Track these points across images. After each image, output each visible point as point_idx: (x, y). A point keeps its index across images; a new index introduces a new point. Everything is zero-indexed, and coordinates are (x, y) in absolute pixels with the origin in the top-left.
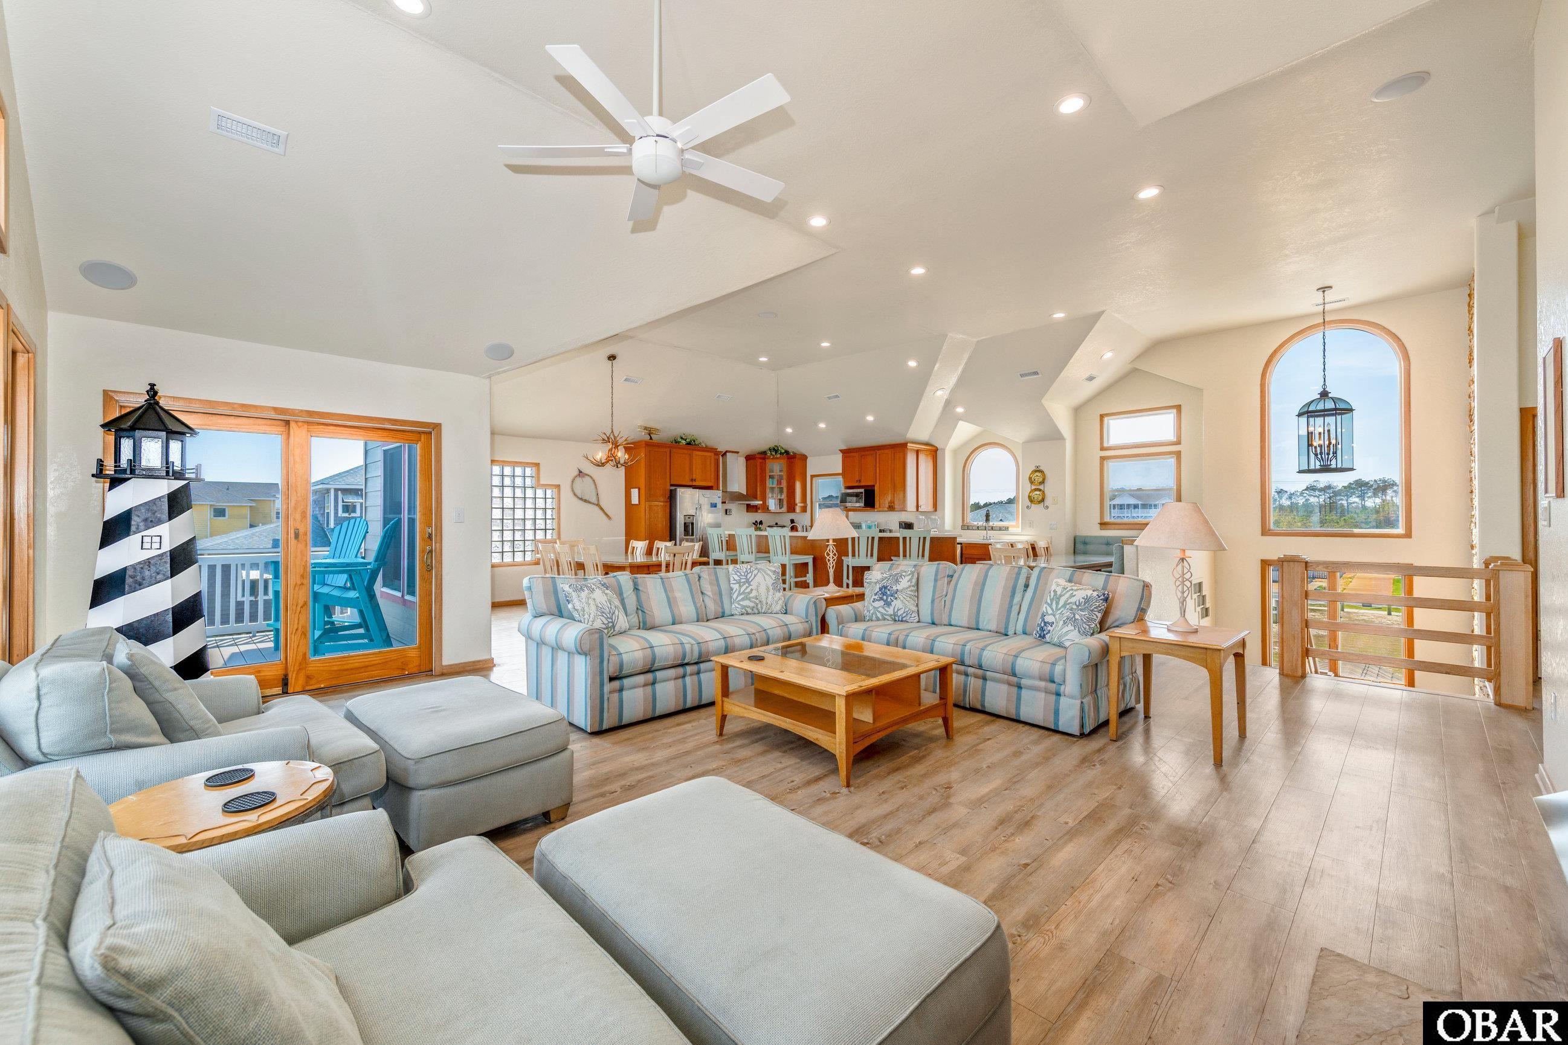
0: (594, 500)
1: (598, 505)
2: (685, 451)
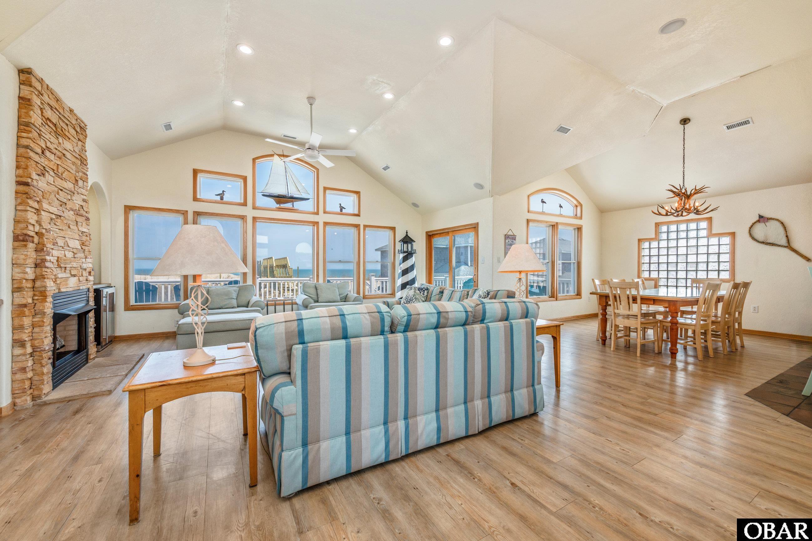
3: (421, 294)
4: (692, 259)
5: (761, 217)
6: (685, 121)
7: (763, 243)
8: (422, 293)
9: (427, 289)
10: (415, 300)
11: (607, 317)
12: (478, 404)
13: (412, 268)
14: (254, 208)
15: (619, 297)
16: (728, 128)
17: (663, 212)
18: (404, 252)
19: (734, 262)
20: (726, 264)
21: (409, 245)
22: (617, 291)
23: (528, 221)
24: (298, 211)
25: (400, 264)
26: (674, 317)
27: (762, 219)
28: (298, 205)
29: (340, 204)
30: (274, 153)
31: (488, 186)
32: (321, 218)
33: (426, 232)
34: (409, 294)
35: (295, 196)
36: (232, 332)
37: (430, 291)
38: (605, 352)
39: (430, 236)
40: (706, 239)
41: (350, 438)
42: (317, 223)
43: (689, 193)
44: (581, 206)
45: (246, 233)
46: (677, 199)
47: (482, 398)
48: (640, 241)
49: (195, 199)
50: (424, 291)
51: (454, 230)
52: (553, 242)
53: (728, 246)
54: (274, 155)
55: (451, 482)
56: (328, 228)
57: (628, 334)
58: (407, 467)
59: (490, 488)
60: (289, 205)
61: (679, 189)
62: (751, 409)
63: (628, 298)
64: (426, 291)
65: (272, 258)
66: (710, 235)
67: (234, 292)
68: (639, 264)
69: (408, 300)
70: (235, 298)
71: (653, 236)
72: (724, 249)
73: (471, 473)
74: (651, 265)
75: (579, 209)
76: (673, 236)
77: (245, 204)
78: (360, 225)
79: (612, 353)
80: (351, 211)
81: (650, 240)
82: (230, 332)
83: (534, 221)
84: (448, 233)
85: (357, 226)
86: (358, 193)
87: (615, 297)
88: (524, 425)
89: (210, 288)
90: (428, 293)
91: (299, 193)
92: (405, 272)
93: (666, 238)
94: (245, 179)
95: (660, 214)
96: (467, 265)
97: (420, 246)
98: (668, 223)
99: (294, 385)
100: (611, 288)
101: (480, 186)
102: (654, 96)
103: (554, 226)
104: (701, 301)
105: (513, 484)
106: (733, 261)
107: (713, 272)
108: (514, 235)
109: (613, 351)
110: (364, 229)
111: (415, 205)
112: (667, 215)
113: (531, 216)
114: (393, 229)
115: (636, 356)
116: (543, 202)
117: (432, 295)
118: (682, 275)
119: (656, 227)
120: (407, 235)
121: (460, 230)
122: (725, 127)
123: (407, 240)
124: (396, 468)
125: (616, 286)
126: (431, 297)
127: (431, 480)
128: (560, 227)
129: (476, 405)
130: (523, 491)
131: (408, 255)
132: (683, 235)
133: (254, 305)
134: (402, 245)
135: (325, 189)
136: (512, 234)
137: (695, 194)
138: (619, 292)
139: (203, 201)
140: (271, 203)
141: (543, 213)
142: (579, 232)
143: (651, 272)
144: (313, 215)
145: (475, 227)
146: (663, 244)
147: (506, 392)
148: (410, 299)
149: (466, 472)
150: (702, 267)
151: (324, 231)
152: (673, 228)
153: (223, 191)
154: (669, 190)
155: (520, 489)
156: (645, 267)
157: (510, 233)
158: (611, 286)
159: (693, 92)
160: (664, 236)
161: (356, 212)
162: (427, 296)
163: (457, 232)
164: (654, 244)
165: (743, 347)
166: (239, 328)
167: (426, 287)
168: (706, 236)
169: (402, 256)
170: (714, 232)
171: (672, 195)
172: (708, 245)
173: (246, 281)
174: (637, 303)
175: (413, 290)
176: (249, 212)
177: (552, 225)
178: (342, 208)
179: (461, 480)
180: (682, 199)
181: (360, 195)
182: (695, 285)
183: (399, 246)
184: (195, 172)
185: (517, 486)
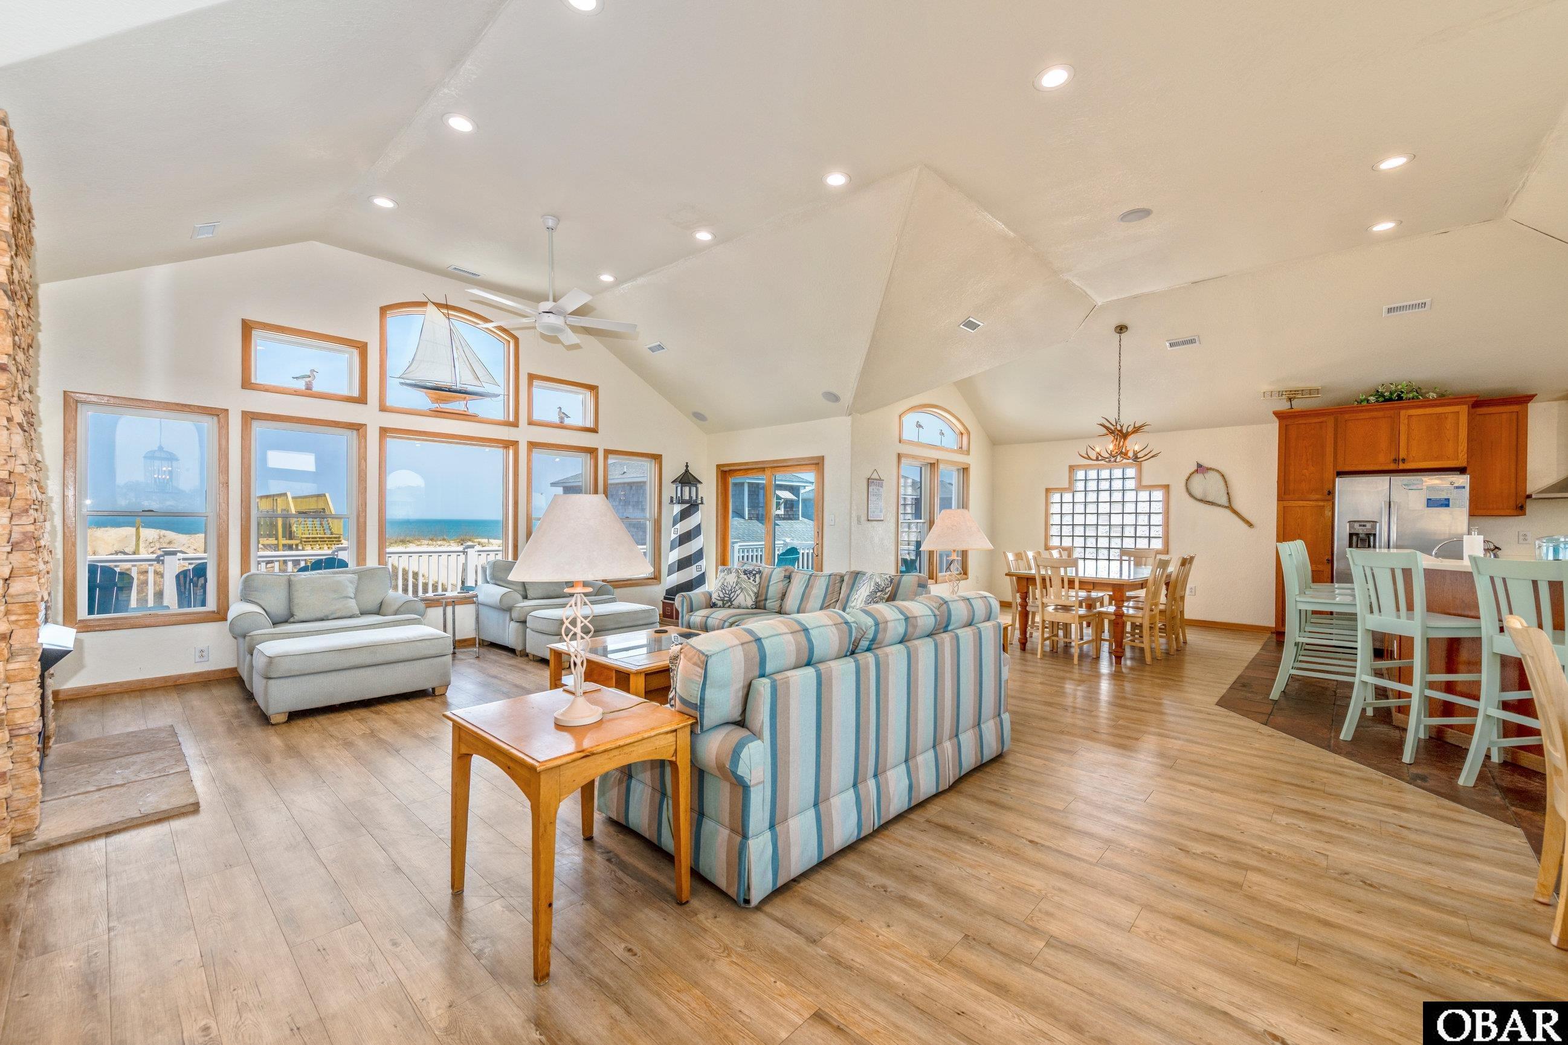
0: (1224, 501)
1: (1230, 507)
2: (1380, 414)
3: (751, 581)
4: (1116, 520)
5: (1199, 466)
6: (1121, 329)
7: (1201, 501)
8: (752, 579)
9: (759, 572)
10: (739, 591)
11: (1028, 608)
12: (948, 746)
13: (696, 532)
14: (383, 408)
15: (1050, 580)
16: (1171, 345)
17: (1093, 455)
18: (683, 502)
19: (1168, 526)
20: (1157, 528)
21: (693, 489)
22: (1046, 571)
23: (899, 456)
24: (476, 419)
25: (674, 524)
26: (1119, 607)
27: (1200, 469)
28: (475, 406)
29: (560, 408)
30: (426, 300)
31: (847, 397)
32: (523, 435)
33: (718, 466)
34: (727, 581)
35: (470, 389)
36: (387, 666)
37: (764, 575)
38: (1026, 660)
39: (725, 473)
40: (1135, 492)
41: (819, 810)
42: (515, 444)
43: (1124, 431)
44: (969, 433)
45: (366, 461)
46: (1111, 437)
47: (950, 739)
48: (1048, 490)
49: (247, 384)
50: (755, 575)
51: (775, 465)
52: (932, 491)
53: (1161, 503)
54: (427, 303)
55: (956, 851)
56: (537, 454)
57: (1055, 633)
58: (887, 844)
59: (1009, 850)
60: (458, 406)
61: (1115, 424)
62: (1228, 720)
63: (1063, 581)
64: (757, 576)
65: (285, 494)
66: (1139, 487)
67: (351, 585)
68: (1047, 526)
69: (727, 592)
70: (352, 595)
71: (1067, 486)
72: (1157, 507)
73: (977, 839)
74: (1063, 527)
75: (965, 438)
76: (1092, 485)
77: (362, 400)
78: (597, 449)
79: (1039, 661)
80: (580, 423)
81: (1062, 491)
82: (383, 667)
83: (907, 456)
84: (763, 469)
85: (592, 451)
86: (593, 388)
87: (1044, 580)
88: (996, 770)
89: (292, 578)
90: (761, 578)
91: (477, 383)
92: (685, 538)
93: (1083, 489)
94: (362, 349)
95: (1089, 458)
96: (743, 517)
97: (708, 491)
98: (1086, 468)
99: (759, 738)
100: (1038, 566)
101: (834, 398)
102: (1089, 292)
103: (933, 465)
104: (1150, 582)
105: (1031, 841)
106: (1166, 525)
107: (1142, 539)
108: (880, 479)
109: (1041, 659)
110: (606, 458)
111: (699, 416)
112: (1097, 459)
113: (904, 449)
114: (657, 458)
115: (1074, 664)
116: (919, 426)
117: (769, 581)
118: (1103, 542)
119: (1070, 471)
120: (687, 471)
121: (788, 466)
122: (1168, 344)
123: (687, 479)
124: (873, 847)
125: (1047, 565)
126: (768, 586)
127: (931, 853)
128: (941, 466)
129: (945, 747)
130: (1049, 848)
131: (691, 507)
132: (1104, 485)
133: (402, 609)
134: (679, 488)
135: (532, 377)
136: (878, 478)
137: (1134, 432)
138: (1050, 573)
139: (267, 390)
140: (422, 400)
141: (919, 444)
142: (965, 475)
143: (1063, 538)
144: (506, 428)
145: (817, 464)
146: (1080, 497)
147: (973, 727)
148: (731, 590)
149: (966, 838)
150: (1129, 531)
151: (529, 461)
152: (1092, 474)
153: (313, 371)
154: (1101, 425)
155: (1043, 846)
156: (1055, 530)
157: (875, 476)
158: (1039, 563)
159: (1136, 292)
160: (1080, 486)
161: (590, 424)
162: (760, 583)
163: (782, 469)
164: (1068, 497)
165: (1185, 643)
166: (402, 657)
167: (756, 569)
168: (1134, 488)
169: (677, 509)
170: (1144, 483)
171: (1105, 431)
172: (1137, 501)
173: (364, 560)
174: (1074, 588)
175: (734, 575)
176: (370, 416)
177: (931, 464)
178: (563, 415)
179: (969, 848)
180: (1117, 439)
181: (597, 393)
182: (1124, 558)
183: (670, 490)
184: (247, 328)
185: (1037, 843)
